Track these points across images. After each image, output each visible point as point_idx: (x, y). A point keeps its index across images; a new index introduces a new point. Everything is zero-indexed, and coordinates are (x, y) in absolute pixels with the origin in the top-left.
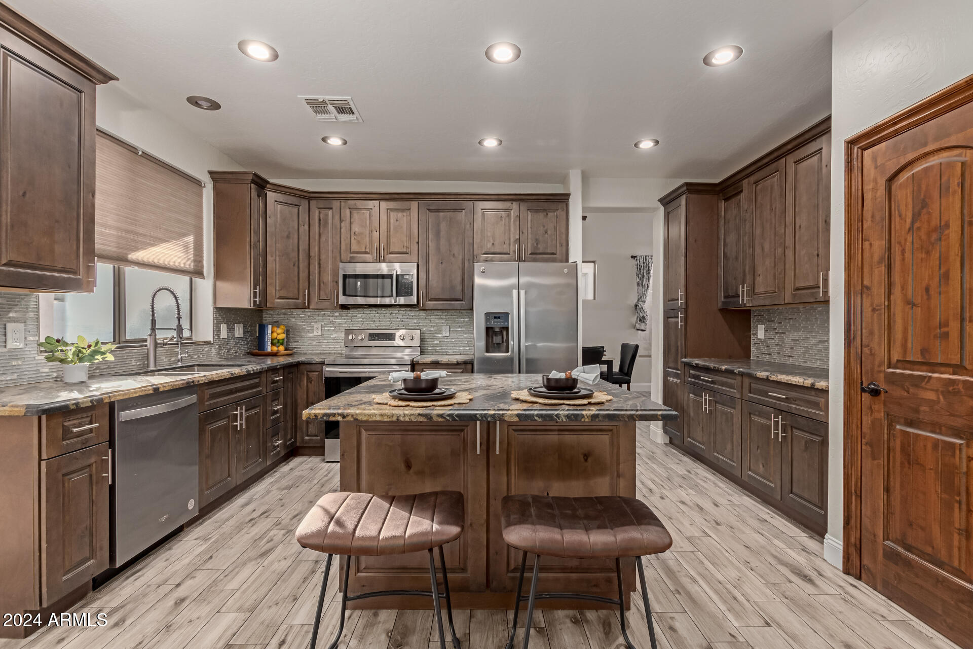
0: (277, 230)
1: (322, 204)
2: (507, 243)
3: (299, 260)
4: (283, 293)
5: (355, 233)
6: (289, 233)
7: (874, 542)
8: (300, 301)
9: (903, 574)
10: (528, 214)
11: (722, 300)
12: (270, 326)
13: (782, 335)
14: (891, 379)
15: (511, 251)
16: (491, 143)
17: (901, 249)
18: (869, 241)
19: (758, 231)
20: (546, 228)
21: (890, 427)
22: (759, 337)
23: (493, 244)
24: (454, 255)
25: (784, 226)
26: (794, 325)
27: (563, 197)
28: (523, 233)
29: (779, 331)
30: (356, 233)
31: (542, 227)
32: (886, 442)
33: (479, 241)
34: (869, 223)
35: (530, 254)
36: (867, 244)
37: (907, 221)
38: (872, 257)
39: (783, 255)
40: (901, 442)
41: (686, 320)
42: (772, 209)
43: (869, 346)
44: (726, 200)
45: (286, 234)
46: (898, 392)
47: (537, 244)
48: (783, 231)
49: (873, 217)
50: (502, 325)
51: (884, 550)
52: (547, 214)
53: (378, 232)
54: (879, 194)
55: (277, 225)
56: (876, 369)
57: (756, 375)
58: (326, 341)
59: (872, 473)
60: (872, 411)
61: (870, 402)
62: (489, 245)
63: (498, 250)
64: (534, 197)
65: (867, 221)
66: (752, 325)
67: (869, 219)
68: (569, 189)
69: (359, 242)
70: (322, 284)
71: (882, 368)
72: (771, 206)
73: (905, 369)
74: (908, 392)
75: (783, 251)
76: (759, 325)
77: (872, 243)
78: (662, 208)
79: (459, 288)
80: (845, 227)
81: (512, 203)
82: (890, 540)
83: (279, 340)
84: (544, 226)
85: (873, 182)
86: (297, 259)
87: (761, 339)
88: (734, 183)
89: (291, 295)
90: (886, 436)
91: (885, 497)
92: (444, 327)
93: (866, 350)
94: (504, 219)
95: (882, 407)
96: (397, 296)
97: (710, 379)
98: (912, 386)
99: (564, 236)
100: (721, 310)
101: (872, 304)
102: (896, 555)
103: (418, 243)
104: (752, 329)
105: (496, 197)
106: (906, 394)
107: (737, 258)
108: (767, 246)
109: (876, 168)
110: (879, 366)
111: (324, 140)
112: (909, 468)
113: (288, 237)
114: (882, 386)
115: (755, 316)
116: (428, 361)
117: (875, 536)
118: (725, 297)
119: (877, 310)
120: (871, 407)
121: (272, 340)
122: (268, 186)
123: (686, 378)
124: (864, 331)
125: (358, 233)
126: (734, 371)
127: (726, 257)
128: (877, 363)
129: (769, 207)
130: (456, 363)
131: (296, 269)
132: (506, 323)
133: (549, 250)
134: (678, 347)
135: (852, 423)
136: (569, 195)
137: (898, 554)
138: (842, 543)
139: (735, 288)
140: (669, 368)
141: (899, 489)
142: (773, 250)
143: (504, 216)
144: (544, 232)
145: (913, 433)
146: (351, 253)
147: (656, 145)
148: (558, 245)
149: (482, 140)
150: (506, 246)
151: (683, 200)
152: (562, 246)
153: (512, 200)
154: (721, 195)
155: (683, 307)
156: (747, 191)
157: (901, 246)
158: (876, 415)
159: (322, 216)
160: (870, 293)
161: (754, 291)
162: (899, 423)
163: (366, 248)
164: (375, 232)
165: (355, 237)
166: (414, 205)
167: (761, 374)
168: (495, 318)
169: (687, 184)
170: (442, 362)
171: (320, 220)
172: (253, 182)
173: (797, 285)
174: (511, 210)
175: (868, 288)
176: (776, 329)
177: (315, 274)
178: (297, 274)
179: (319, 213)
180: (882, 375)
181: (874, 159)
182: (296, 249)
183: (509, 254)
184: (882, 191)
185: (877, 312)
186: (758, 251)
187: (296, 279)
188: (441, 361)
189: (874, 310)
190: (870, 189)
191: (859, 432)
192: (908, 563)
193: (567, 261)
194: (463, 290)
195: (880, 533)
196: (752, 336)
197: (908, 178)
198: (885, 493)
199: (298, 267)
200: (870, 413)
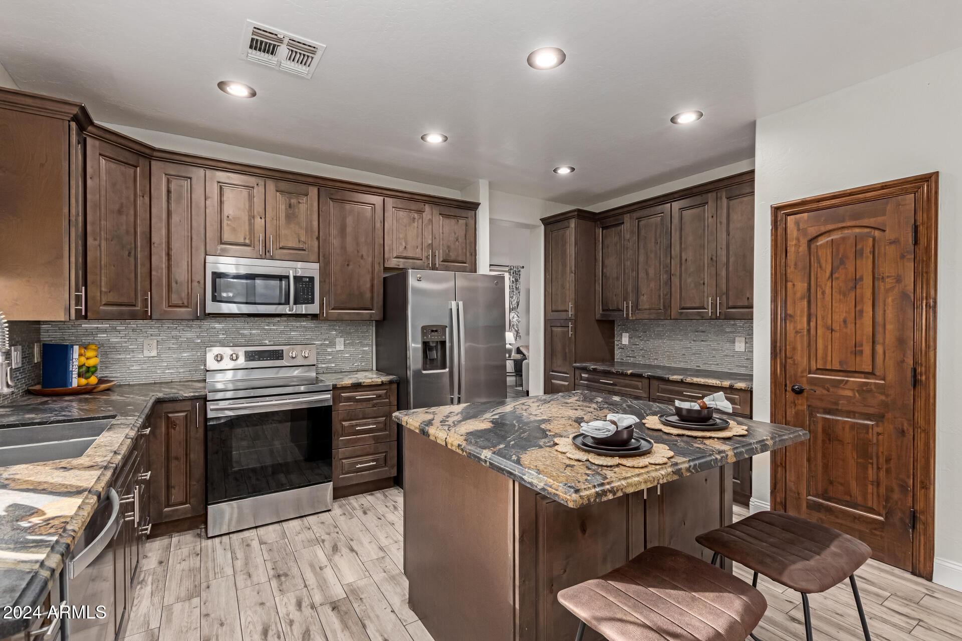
0: (103, 199)
1: (173, 169)
2: (420, 247)
3: (136, 247)
4: (111, 298)
5: (228, 217)
6: (122, 206)
7: (798, 498)
8: (139, 308)
9: (824, 518)
10: (440, 219)
11: (601, 312)
12: (76, 348)
13: (647, 342)
14: (812, 382)
15: (423, 257)
16: (435, 139)
17: (821, 291)
18: (792, 282)
19: (642, 259)
20: (457, 235)
21: (811, 415)
22: (624, 343)
23: (405, 247)
24: (362, 256)
25: (669, 258)
26: (658, 334)
27: (473, 206)
28: (435, 238)
29: (644, 338)
30: (230, 217)
31: (453, 234)
32: (808, 427)
33: (390, 242)
34: (792, 269)
35: (442, 261)
36: (790, 285)
37: (827, 271)
38: (795, 294)
39: (669, 281)
40: (822, 426)
41: (575, 329)
42: (657, 243)
43: (792, 358)
44: (604, 228)
45: (117, 207)
46: (820, 391)
47: (449, 251)
48: (669, 261)
49: (796, 265)
50: (439, 339)
51: (807, 503)
52: (458, 221)
53: (263, 220)
54: (801, 249)
55: (103, 193)
56: (799, 374)
57: (668, 378)
58: (166, 365)
59: (796, 449)
60: (795, 405)
61: (794, 399)
62: (401, 248)
63: (410, 255)
64: (447, 202)
65: (790, 267)
66: (616, 333)
67: (792, 267)
68: (478, 198)
69: (234, 230)
70: (174, 285)
71: (805, 374)
72: (656, 240)
73: (823, 375)
74: (828, 391)
75: (669, 277)
76: (623, 334)
77: (795, 283)
78: (543, 227)
79: (368, 295)
80: (771, 270)
81: (425, 205)
82: (811, 496)
83: (88, 368)
84: (455, 234)
85: (796, 239)
86: (133, 245)
87: (626, 345)
88: (614, 215)
89: (124, 300)
90: (808, 422)
91: (808, 465)
92: (337, 340)
93: (789, 361)
94: (416, 220)
95: (805, 401)
96: (295, 303)
97: (612, 382)
98: (832, 386)
99: (473, 245)
100: (598, 321)
101: (794, 328)
102: (819, 505)
103: (318, 238)
104: (616, 336)
105: (409, 196)
106: (825, 392)
107: (617, 279)
108: (651, 272)
109: (798, 230)
110: (802, 372)
111: (221, 85)
112: (830, 443)
113: (120, 212)
114: (806, 387)
115: (619, 325)
116: (348, 384)
117: (799, 494)
118: (603, 310)
119: (800, 332)
120: (795, 402)
121: (80, 367)
122: (90, 128)
123: (576, 381)
124: (788, 347)
125: (234, 218)
126: (642, 375)
127: (606, 276)
128: (800, 370)
129: (653, 240)
130: (380, 383)
131: (132, 260)
132: (444, 337)
133: (460, 259)
134: (566, 353)
135: (778, 414)
136: (478, 204)
137: (821, 505)
138: (769, 504)
139: (616, 303)
140: (552, 372)
141: (821, 459)
142: (658, 275)
143: (416, 217)
144: (456, 240)
145: (833, 419)
146: (222, 243)
147: (572, 171)
148: (468, 254)
149: (425, 135)
150: (419, 250)
151: (573, 223)
152: (471, 255)
153: (425, 202)
154: (599, 223)
155: (573, 318)
156: (629, 224)
157: (822, 289)
158: (800, 408)
159: (173, 187)
160: (793, 320)
161: (637, 306)
162: (818, 412)
163: (245, 239)
164: (260, 219)
165: (229, 222)
166: (313, 191)
167: (672, 377)
168: (432, 331)
169: (579, 211)
170: (365, 384)
171: (169, 192)
172: (75, 118)
173: (683, 305)
174: (424, 212)
175: (791, 316)
176: (641, 337)
177: (162, 269)
178: (133, 268)
179: (168, 182)
180: (804, 379)
181: (797, 223)
182: (133, 230)
183: (421, 260)
184: (803, 248)
185: (800, 334)
186: (642, 274)
187: (133, 275)
188: (364, 382)
189: (797, 332)
190: (793, 245)
191: (784, 420)
192: (829, 510)
193: (475, 272)
194: (372, 298)
195: (804, 492)
196: (616, 342)
197: (827, 241)
198: (808, 463)
199: (136, 259)
200: (793, 407)
